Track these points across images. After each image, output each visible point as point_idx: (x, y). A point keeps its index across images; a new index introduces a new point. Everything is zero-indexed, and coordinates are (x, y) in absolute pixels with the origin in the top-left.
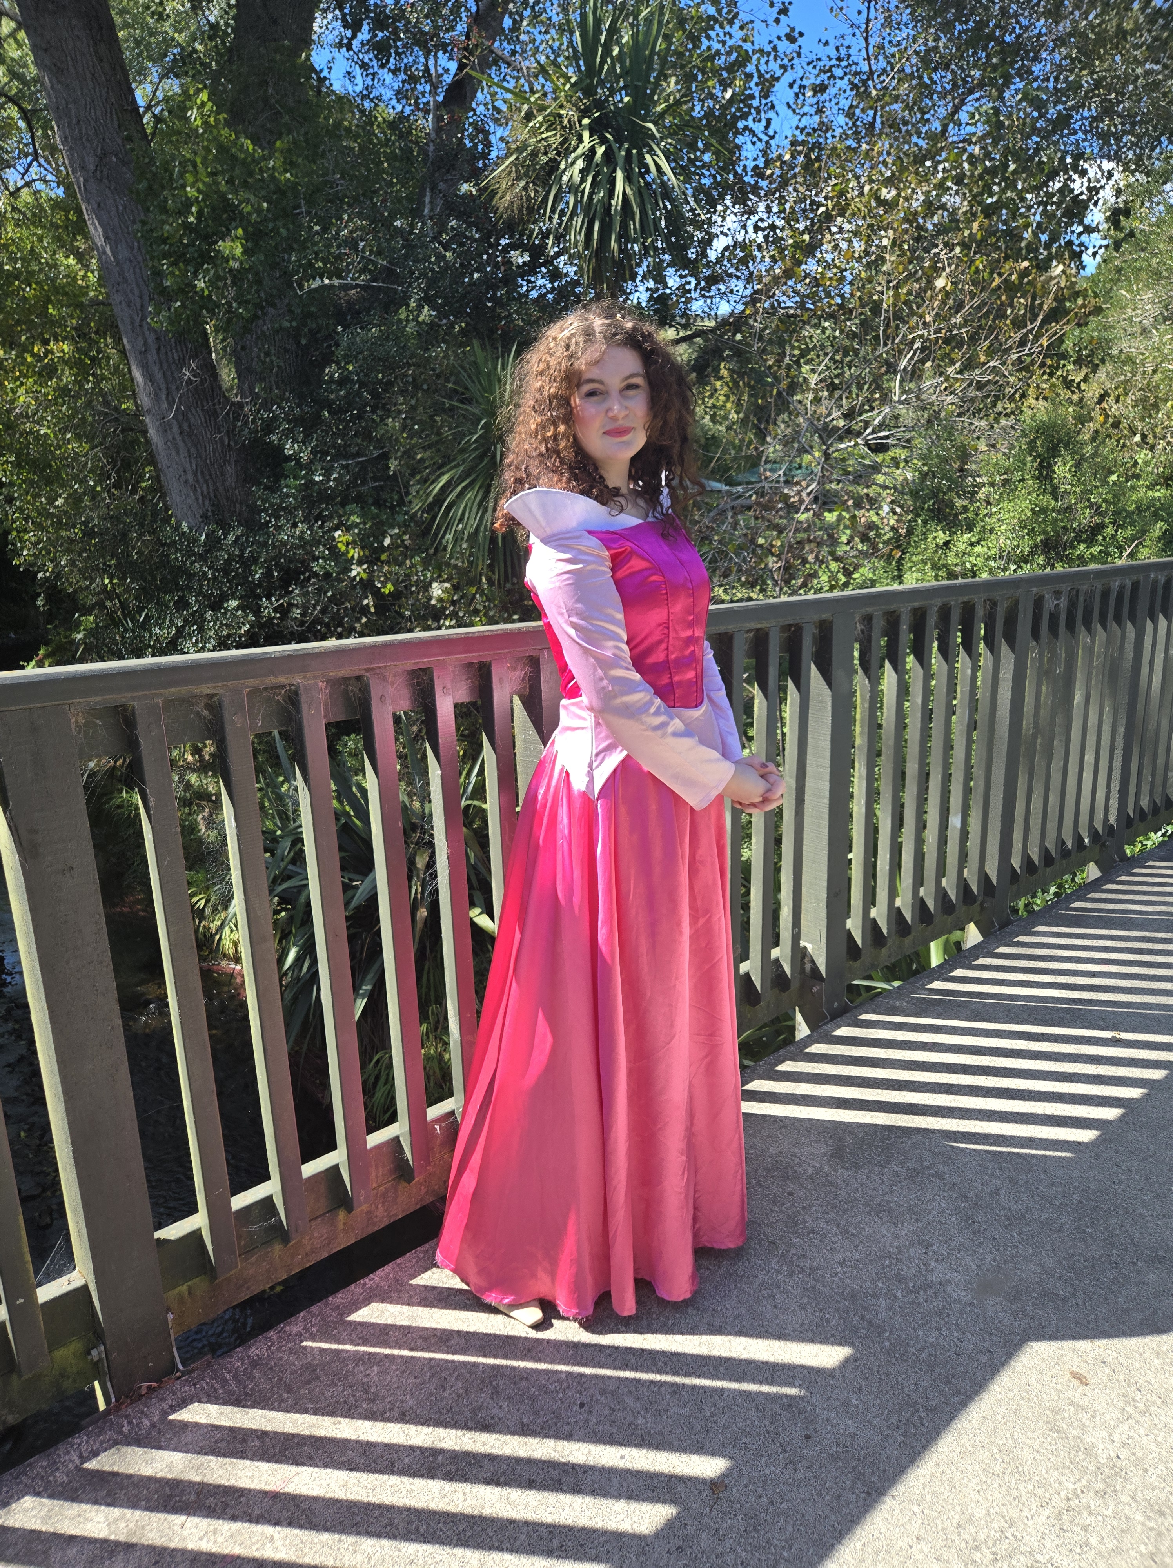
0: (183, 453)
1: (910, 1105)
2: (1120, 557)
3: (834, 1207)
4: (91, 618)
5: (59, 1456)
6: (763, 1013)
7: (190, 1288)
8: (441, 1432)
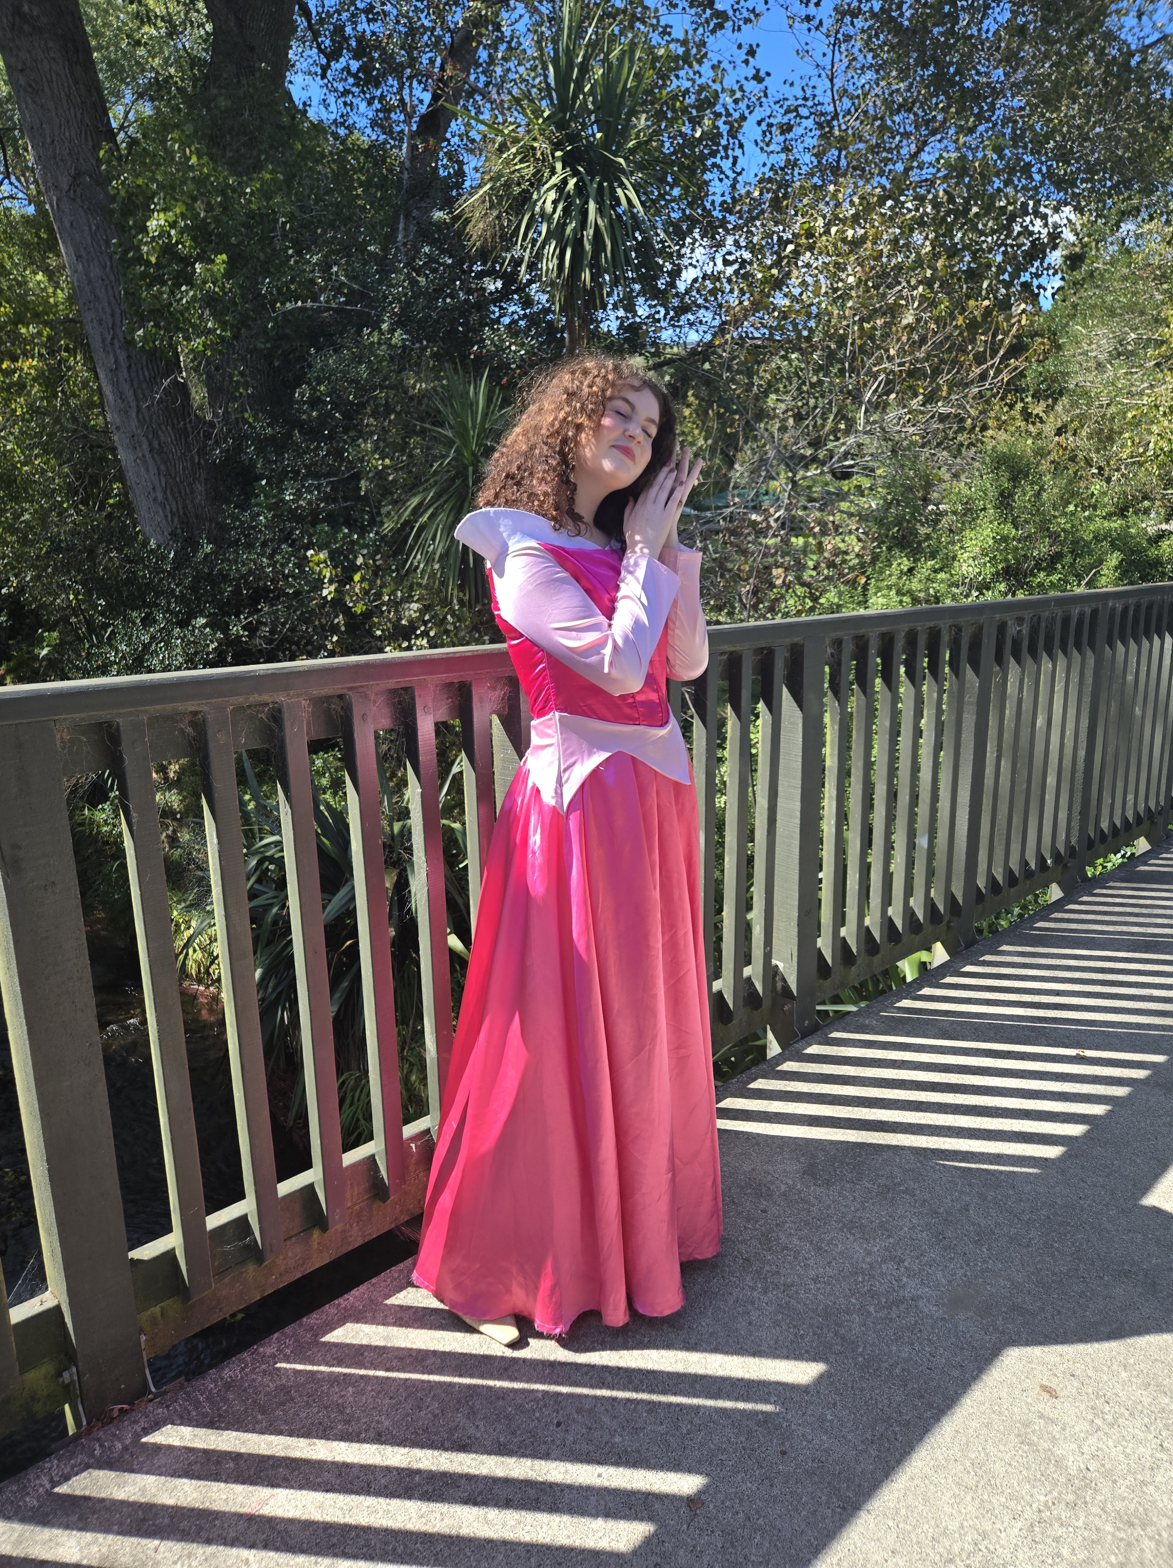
0: (153, 470)
1: (881, 1122)
2: (1079, 585)
3: (807, 1223)
4: (55, 634)
5: (29, 1481)
6: (736, 1031)
7: (162, 1309)
8: (417, 1452)
